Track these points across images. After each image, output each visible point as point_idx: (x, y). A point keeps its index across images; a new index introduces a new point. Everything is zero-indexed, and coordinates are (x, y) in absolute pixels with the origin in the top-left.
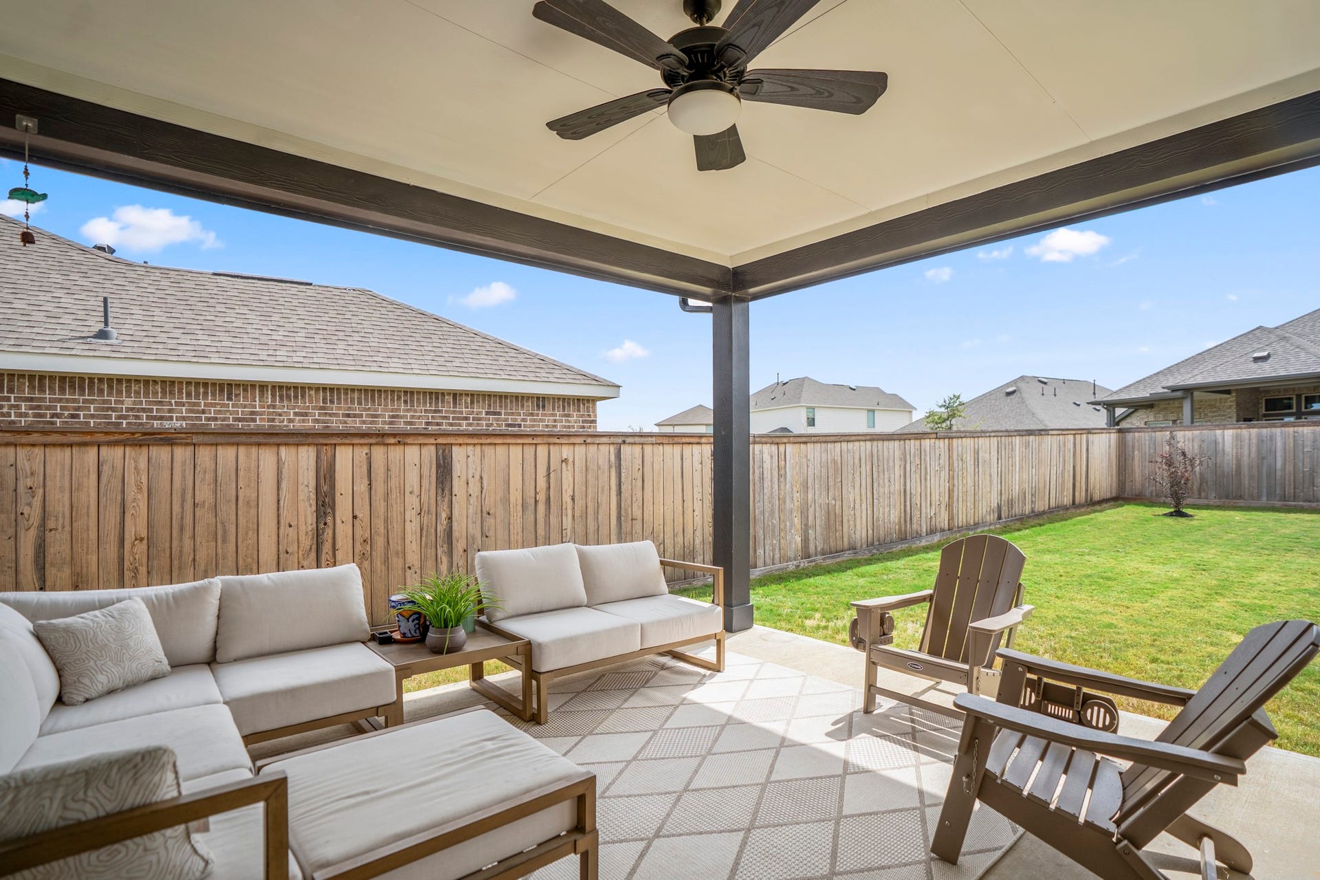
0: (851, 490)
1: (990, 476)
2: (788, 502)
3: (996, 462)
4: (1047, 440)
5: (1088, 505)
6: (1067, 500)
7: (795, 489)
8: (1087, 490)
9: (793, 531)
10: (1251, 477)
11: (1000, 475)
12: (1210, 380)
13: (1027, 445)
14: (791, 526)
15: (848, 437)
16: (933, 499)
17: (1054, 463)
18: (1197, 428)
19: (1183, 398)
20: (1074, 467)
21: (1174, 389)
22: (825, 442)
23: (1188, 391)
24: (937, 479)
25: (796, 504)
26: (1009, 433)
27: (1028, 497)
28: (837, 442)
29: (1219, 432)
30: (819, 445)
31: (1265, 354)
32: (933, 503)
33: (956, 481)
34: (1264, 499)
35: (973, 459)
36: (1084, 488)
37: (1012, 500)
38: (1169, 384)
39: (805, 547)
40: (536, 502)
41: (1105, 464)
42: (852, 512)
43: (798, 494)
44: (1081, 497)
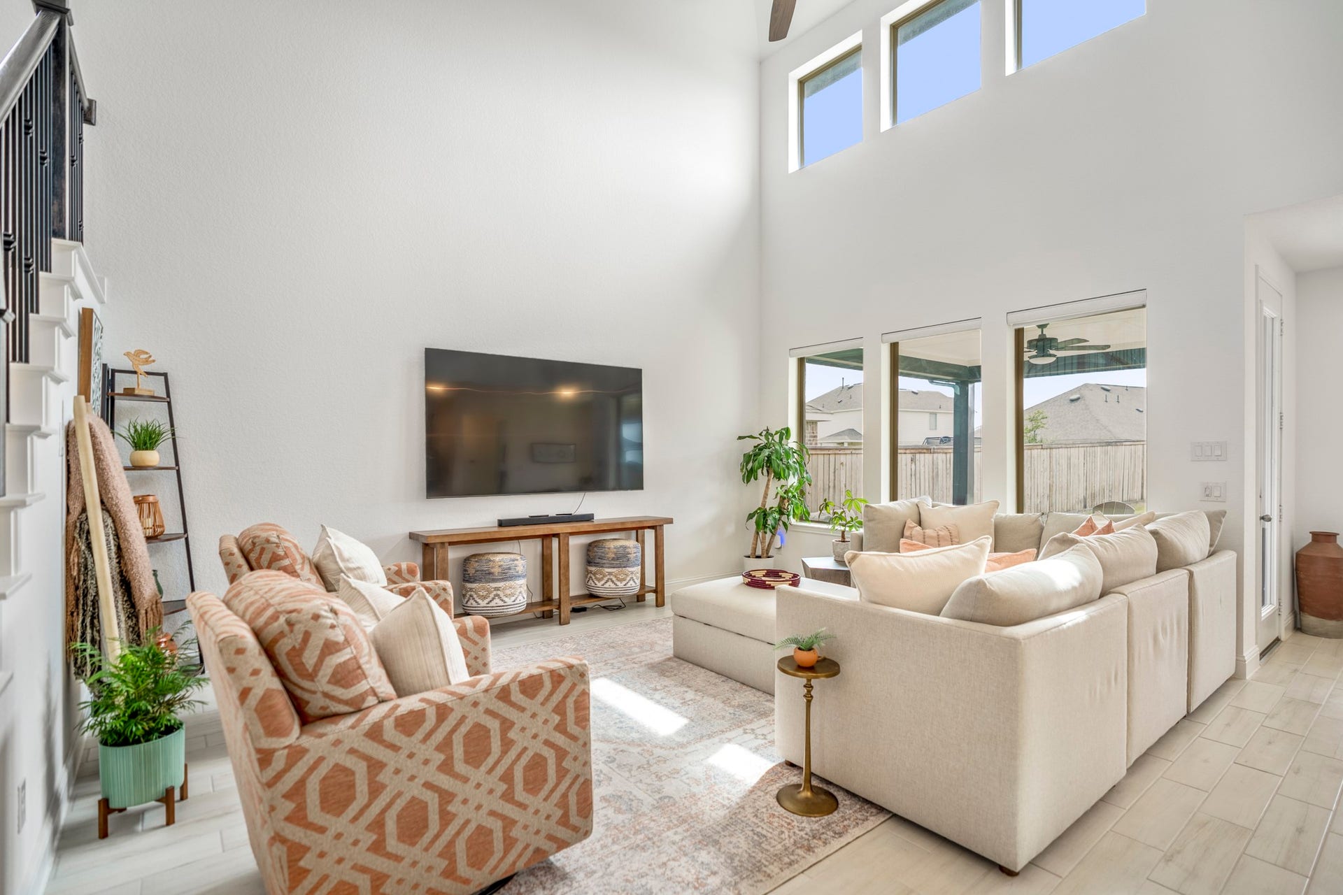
1: (1079, 476)
3: (1083, 466)
4: (1121, 449)
11: (1086, 475)
13: (1106, 453)
16: (1039, 491)
17: (1126, 466)
24: (1042, 477)
26: (1093, 445)
27: (1107, 492)
32: (1039, 494)
33: (1054, 479)
35: (1066, 464)
37: (1094, 494)
40: (829, 487)
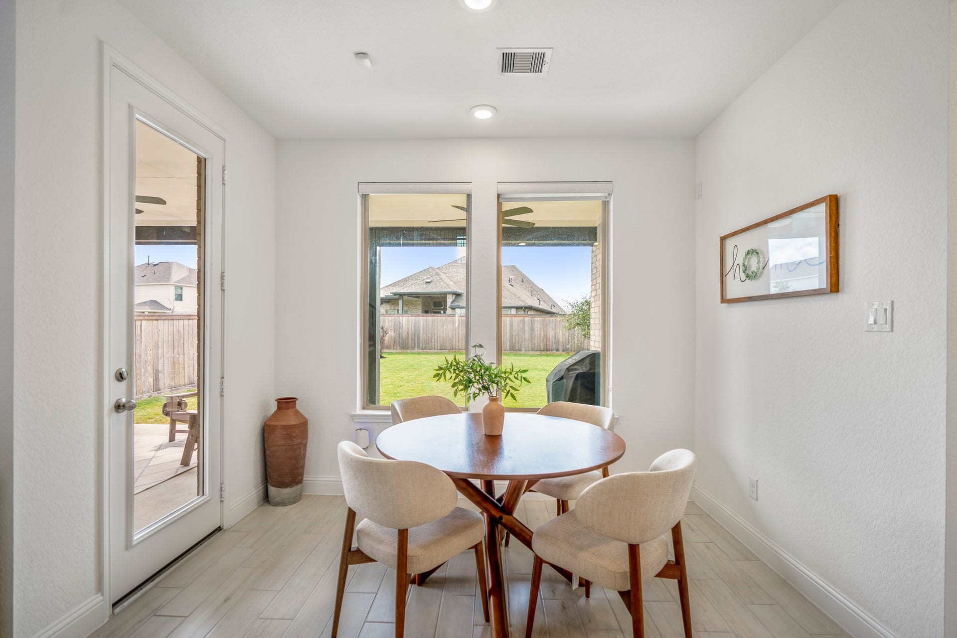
0: (191, 348)
2: (143, 356)
7: (148, 348)
9: (146, 375)
10: (412, 339)
12: (409, 291)
14: (145, 372)
15: (189, 317)
19: (399, 299)
21: (395, 294)
22: (172, 320)
23: (401, 295)
25: (149, 358)
28: (180, 319)
29: (401, 318)
30: (167, 321)
31: (429, 281)
34: (416, 349)
38: (393, 292)
39: (156, 384)
42: (192, 362)
43: (151, 352)
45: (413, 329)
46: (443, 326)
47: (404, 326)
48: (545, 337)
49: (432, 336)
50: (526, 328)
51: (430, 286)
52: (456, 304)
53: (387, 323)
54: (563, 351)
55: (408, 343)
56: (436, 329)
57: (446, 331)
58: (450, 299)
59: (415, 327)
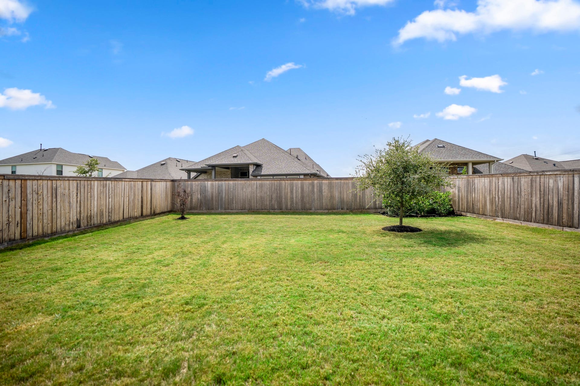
3: (75, 195)
5: (152, 215)
6: (137, 213)
8: (151, 208)
10: (216, 201)
12: (220, 163)
18: (216, 181)
19: (212, 169)
20: (142, 198)
21: (210, 166)
23: (214, 167)
29: (206, 182)
31: (236, 155)
34: (220, 209)
35: (49, 195)
36: (149, 207)
37: (91, 216)
38: (208, 164)
41: (163, 196)
44: (147, 211)
45: (217, 192)
46: (243, 189)
47: (209, 190)
48: (332, 197)
49: (233, 198)
50: (315, 190)
51: (235, 159)
52: (256, 173)
53: (194, 187)
54: (347, 209)
55: (213, 204)
56: (237, 192)
57: (245, 193)
58: (251, 169)
59: (218, 190)
